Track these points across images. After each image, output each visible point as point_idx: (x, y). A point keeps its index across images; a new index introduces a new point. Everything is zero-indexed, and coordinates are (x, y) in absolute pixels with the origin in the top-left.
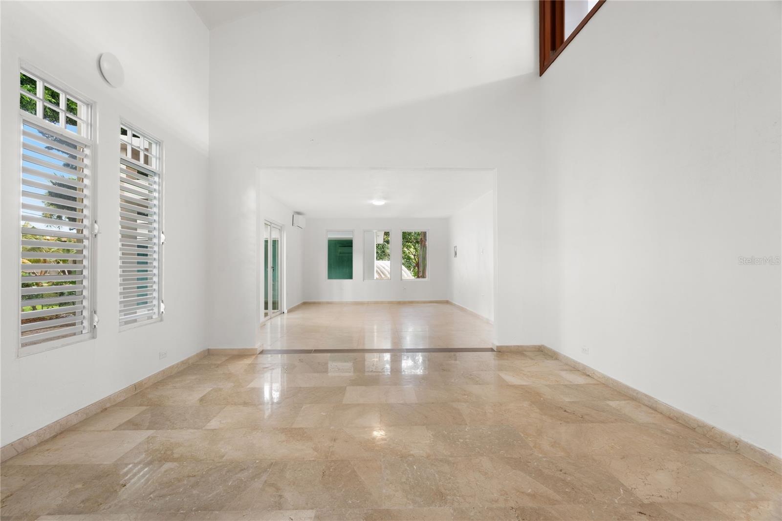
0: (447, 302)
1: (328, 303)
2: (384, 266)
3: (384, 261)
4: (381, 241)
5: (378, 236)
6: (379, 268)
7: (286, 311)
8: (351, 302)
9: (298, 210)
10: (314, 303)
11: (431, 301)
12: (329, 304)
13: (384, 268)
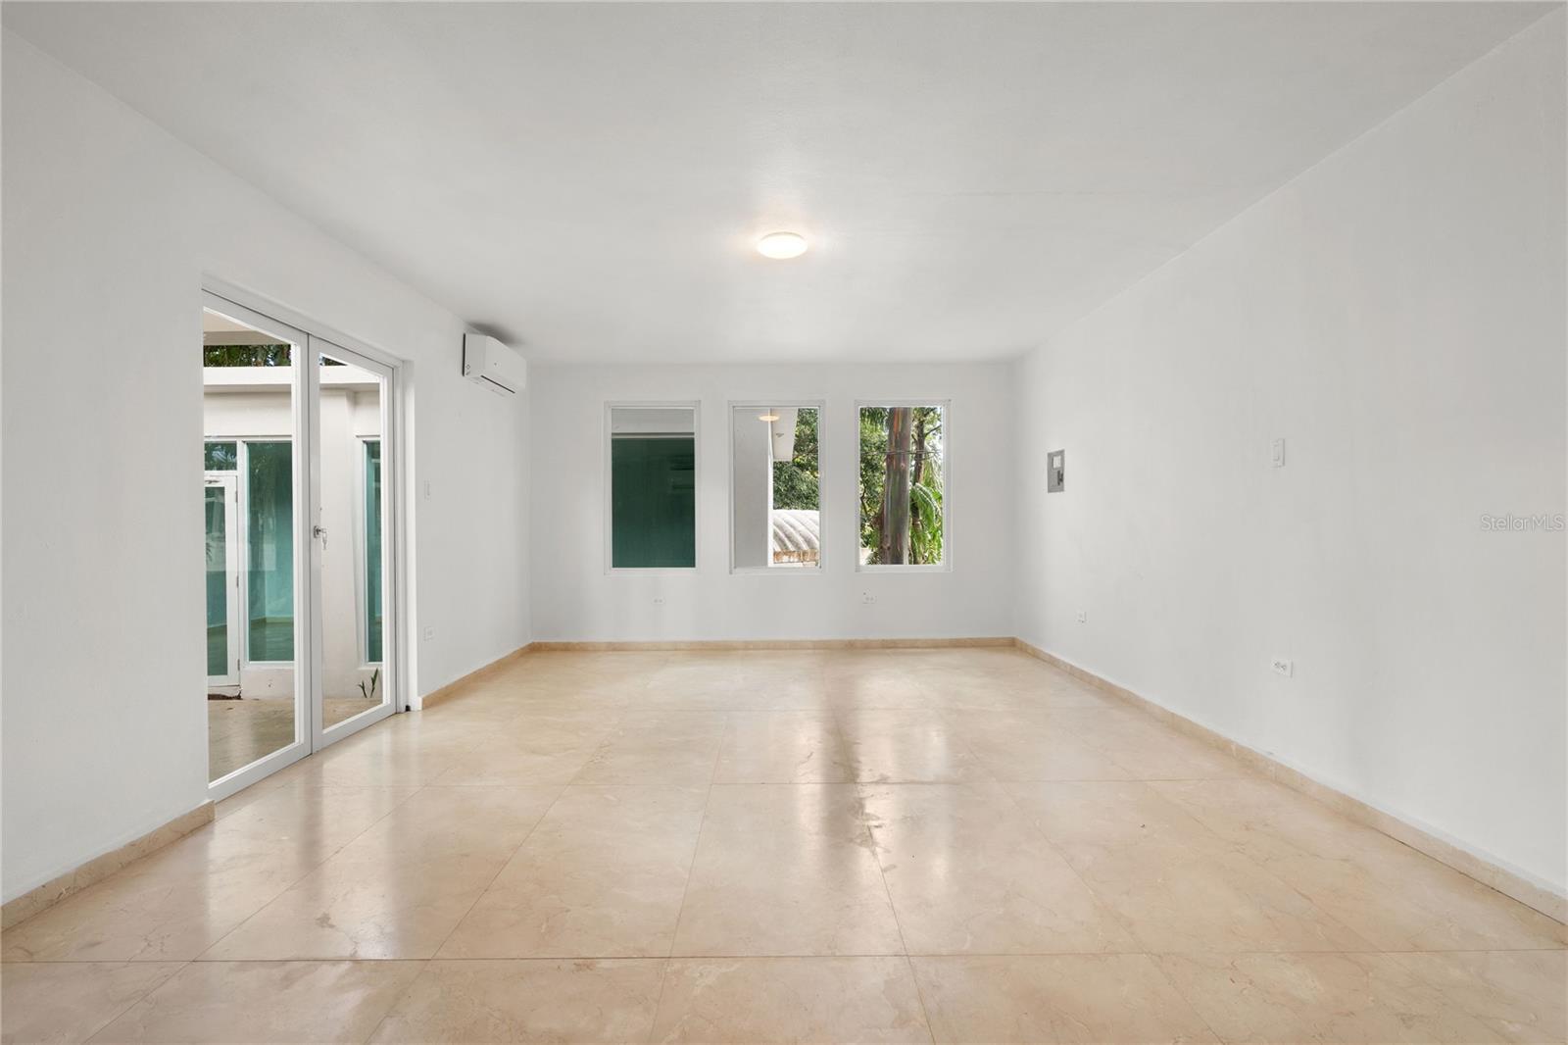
0: (1012, 645)
1: (615, 648)
2: (793, 521)
3: (793, 511)
4: (787, 453)
5: (780, 435)
6: (780, 527)
7: (416, 703)
8: (691, 643)
9: (486, 318)
10: (567, 648)
11: (958, 640)
12: (615, 650)
13: (792, 526)
